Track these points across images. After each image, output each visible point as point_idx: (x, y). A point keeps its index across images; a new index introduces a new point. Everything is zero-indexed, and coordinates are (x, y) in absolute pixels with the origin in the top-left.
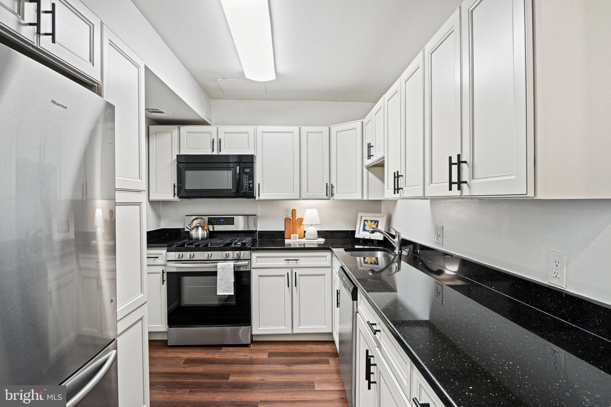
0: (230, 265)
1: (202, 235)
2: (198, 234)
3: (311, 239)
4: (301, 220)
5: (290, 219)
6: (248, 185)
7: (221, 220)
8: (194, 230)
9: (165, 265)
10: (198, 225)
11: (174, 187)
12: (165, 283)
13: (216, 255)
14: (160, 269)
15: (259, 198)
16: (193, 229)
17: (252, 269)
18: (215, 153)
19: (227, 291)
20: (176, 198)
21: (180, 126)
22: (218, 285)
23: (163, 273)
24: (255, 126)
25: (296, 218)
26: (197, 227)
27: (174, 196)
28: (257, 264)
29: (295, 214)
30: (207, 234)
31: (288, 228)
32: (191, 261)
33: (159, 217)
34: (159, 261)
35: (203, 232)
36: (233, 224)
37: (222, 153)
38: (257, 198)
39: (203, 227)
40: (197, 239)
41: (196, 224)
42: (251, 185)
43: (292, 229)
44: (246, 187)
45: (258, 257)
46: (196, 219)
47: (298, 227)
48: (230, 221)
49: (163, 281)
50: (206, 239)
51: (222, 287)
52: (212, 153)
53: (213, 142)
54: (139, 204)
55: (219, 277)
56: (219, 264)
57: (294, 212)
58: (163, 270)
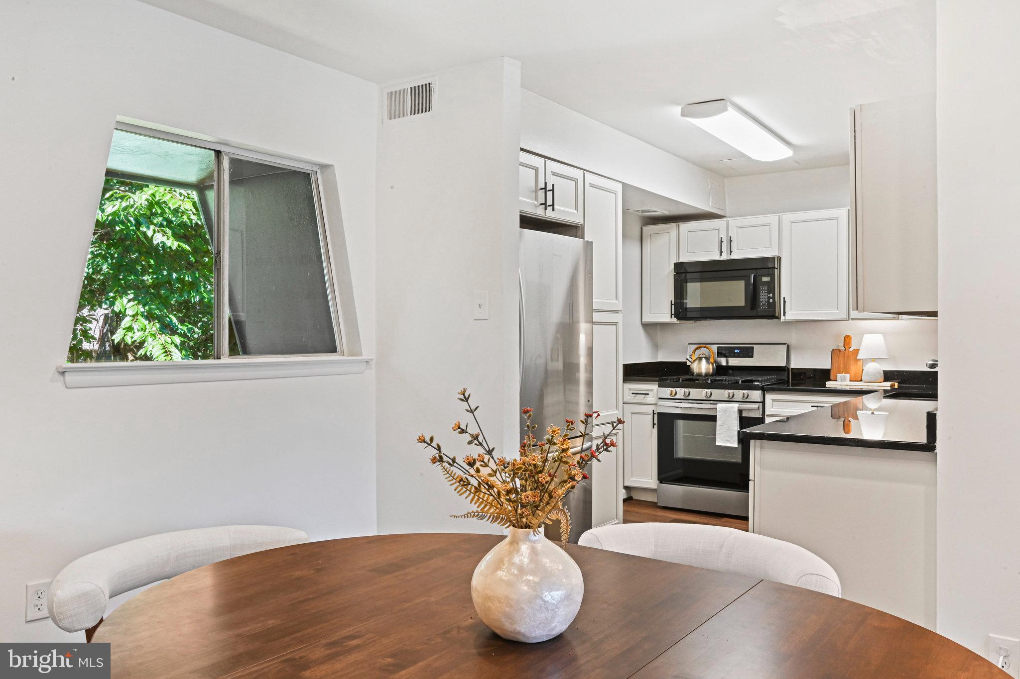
0: (733, 407)
1: (706, 369)
2: (700, 368)
3: (869, 381)
4: (857, 351)
5: (840, 351)
6: (767, 300)
7: (736, 351)
8: (697, 362)
9: (656, 405)
10: (701, 356)
11: (672, 304)
12: (656, 426)
13: (717, 393)
14: (650, 409)
15: (785, 318)
16: (694, 361)
17: (767, 416)
18: (725, 257)
19: (728, 441)
20: (674, 320)
21: (680, 223)
22: (717, 432)
23: (654, 414)
24: (781, 214)
25: (851, 350)
26: (700, 359)
27: (671, 318)
28: (772, 409)
29: (849, 343)
30: (713, 368)
31: (836, 365)
32: (686, 399)
33: (656, 346)
34: (651, 399)
35: (707, 366)
36: (752, 356)
37: (734, 257)
38: (783, 318)
39: (707, 359)
40: (700, 375)
41: (700, 355)
42: (771, 301)
43: (842, 366)
44: (764, 302)
45: (774, 400)
46: (700, 348)
47: (852, 362)
48: (747, 352)
49: (654, 424)
50: (712, 375)
51: (723, 435)
52: (720, 257)
53: (722, 242)
54: (615, 324)
55: (718, 422)
56: (720, 406)
57: (847, 339)
58: (654, 411)
